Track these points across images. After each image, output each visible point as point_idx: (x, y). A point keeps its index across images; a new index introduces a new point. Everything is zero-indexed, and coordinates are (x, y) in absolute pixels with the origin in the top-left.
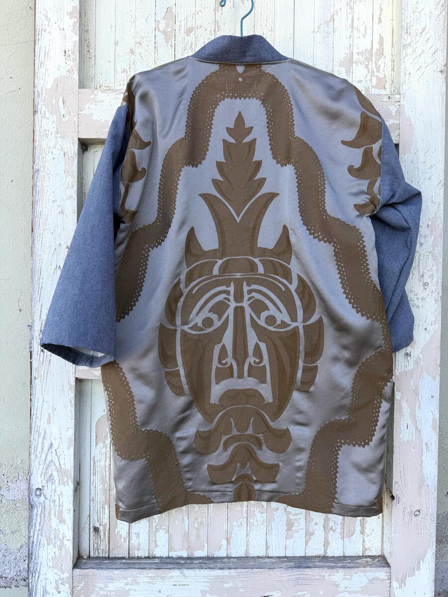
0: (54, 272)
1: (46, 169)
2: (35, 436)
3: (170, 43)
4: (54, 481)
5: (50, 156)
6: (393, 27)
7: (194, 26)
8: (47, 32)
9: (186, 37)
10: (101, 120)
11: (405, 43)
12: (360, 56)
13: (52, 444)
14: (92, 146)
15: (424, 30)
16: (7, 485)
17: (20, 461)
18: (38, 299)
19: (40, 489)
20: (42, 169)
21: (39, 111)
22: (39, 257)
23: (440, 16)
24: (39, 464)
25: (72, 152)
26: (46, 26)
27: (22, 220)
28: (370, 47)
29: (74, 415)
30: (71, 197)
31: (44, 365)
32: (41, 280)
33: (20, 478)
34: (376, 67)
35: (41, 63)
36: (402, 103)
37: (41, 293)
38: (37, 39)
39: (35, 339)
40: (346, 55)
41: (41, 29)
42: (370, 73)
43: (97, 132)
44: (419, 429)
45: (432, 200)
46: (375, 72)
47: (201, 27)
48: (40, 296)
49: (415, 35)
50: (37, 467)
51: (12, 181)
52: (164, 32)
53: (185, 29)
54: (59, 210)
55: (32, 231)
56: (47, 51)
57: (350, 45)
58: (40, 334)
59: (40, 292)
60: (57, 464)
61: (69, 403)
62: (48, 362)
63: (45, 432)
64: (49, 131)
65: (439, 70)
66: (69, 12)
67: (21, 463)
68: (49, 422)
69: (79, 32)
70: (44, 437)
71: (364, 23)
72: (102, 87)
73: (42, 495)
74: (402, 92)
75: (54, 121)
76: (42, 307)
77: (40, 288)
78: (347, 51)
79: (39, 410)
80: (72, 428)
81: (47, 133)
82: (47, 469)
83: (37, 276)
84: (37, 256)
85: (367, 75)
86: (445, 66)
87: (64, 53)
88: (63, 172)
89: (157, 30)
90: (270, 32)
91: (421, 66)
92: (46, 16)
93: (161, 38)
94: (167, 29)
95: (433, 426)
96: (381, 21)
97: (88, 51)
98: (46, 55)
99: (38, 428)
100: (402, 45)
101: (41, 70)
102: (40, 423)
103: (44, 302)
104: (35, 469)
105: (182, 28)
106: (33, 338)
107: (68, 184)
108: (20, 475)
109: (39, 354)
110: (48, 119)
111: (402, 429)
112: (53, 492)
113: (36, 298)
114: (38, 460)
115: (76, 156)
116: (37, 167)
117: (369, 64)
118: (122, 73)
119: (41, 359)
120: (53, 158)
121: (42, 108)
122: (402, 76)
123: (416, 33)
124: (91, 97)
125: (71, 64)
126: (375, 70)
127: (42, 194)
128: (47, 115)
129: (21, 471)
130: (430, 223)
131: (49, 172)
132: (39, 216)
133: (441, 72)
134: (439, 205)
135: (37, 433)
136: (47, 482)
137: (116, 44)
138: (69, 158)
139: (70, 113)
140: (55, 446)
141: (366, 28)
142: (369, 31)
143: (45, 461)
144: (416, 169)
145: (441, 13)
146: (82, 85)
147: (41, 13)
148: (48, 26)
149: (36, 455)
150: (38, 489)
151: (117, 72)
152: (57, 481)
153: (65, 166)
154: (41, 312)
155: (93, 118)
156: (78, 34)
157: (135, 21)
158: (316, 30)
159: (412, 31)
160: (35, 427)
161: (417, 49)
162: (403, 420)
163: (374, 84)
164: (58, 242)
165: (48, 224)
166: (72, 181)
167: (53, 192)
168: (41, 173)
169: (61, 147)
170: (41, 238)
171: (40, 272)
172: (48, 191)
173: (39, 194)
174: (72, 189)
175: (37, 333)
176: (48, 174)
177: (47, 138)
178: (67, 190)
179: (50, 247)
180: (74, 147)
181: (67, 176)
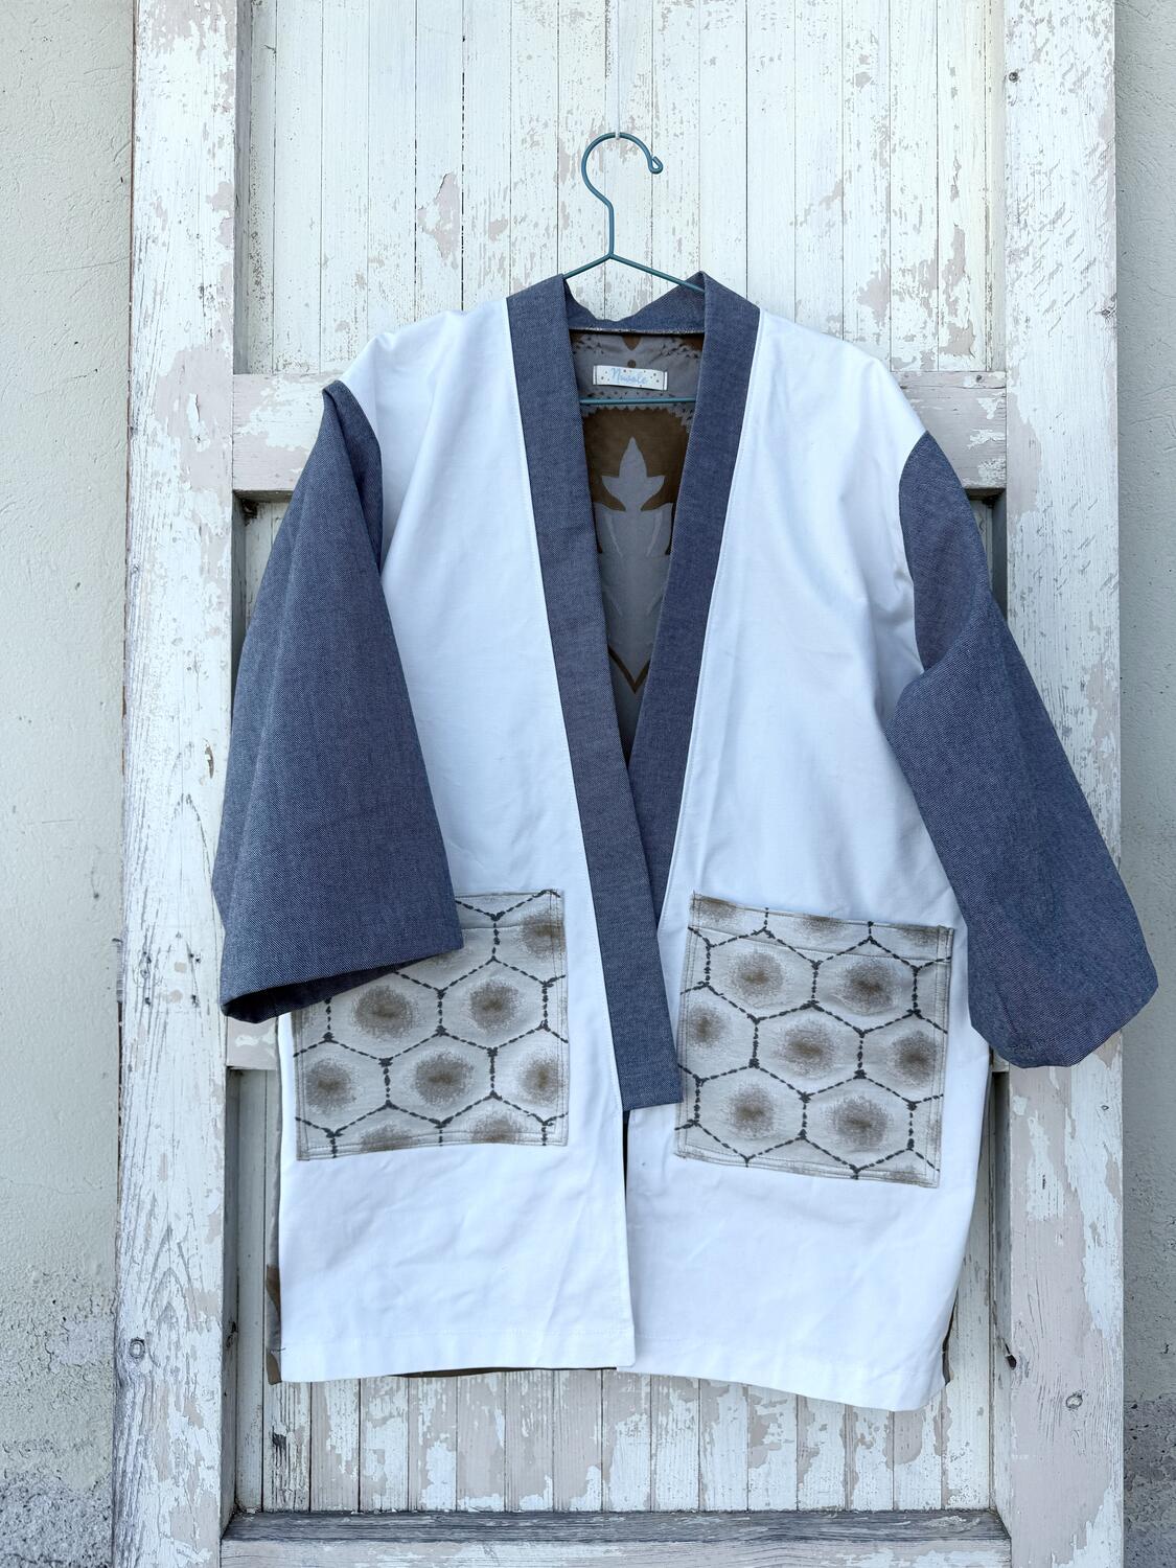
0: (175, 809)
1: (157, 566)
2: (128, 1208)
3: (450, 257)
4: (174, 1320)
5: (165, 536)
6: (987, 207)
7: (507, 217)
8: (160, 244)
9: (489, 243)
10: (287, 446)
11: (1014, 247)
12: (909, 278)
13: (169, 1231)
14: (268, 506)
15: (1059, 214)
16: (62, 1327)
17: (94, 1267)
18: (138, 877)
19: (142, 1341)
20: (147, 566)
21: (141, 428)
22: (141, 776)
23: (1099, 181)
24: (140, 1279)
25: (220, 523)
26: (158, 231)
27: (100, 678)
28: (931, 256)
29: (223, 1157)
30: (217, 631)
31: (151, 1036)
32: (145, 831)
33: (96, 1310)
34: (948, 305)
35: (147, 318)
36: (1009, 390)
37: (144, 861)
38: (137, 261)
39: (130, 972)
40: (873, 276)
41: (144, 237)
42: (934, 318)
43: (277, 476)
44: (1073, 1189)
45: (1091, 622)
46: (946, 314)
47: (523, 219)
49: (1037, 227)
50: (134, 1287)
51: (79, 585)
52: (437, 234)
53: (487, 224)
54: (189, 661)
55: (124, 713)
56: (159, 288)
57: (884, 251)
58: (141, 962)
59: (141, 859)
60: (183, 1280)
61: (212, 1130)
62: (162, 1029)
63: (154, 1199)
64: (164, 475)
65: (1098, 309)
66: (212, 195)
67: (98, 1273)
68: (163, 1175)
69: (235, 242)
70: (151, 1213)
71: (916, 198)
72: (290, 367)
73: (147, 1355)
74: (1009, 364)
75: (175, 451)
76: (146, 895)
77: (143, 849)
78: (877, 267)
79: (140, 1145)
80: (218, 1189)
81: (160, 479)
82: (157, 1291)
83: (135, 821)
84: (135, 772)
85: (925, 322)
86: (1113, 299)
87: (198, 293)
88: (197, 569)
89: (419, 229)
90: (690, 227)
91: (1054, 302)
92: (158, 208)
93: (428, 247)
94: (444, 224)
95: (1110, 1182)
96: (957, 192)
97: (257, 283)
98: (158, 298)
99: (138, 1190)
100: (1007, 253)
101: (146, 331)
102: (143, 1178)
103: (152, 883)
104: (128, 1291)
105: (480, 223)
106: (125, 971)
107: (210, 601)
108: (95, 1303)
109: (139, 1010)
110: (162, 447)
111: (1032, 1188)
112: (173, 1348)
113: (132, 874)
114: (137, 1268)
115: (227, 534)
116: (135, 562)
117: (930, 296)
118: (336, 331)
119: (145, 1022)
120: (174, 540)
121: (146, 420)
122: (1010, 327)
123: (1041, 222)
124: (264, 393)
125: (217, 316)
126: (946, 310)
127: (148, 624)
128: (159, 438)
129: (98, 1292)
130: (1087, 678)
131: (163, 573)
132: (140, 675)
133: (1105, 313)
134: (1109, 633)
135: (135, 1203)
136: (159, 1323)
137: (323, 263)
138: (211, 538)
139: (214, 431)
140: (177, 1236)
141: (921, 212)
142: (929, 218)
143: (154, 1270)
144: (1050, 549)
145: (1100, 173)
146: (242, 364)
147: (145, 200)
148: (163, 229)
149: (132, 1257)
150: (136, 1341)
151: (325, 329)
152: (182, 1322)
153: (202, 558)
154: (144, 907)
155: (268, 442)
156: (232, 246)
157: (367, 210)
158: (801, 219)
159: (1031, 218)
160: (129, 1189)
161: (1044, 262)
162: (1033, 1166)
163: (944, 343)
164: (186, 740)
165: (161, 697)
166: (219, 592)
167: (175, 620)
168: (145, 575)
169: (193, 511)
170: (145, 729)
171: (144, 811)
172: (161, 618)
173: (139, 624)
174: (219, 613)
175: (133, 960)
176: (162, 577)
177: (158, 492)
178: (207, 615)
179: (167, 750)
180: (223, 513)
181: (205, 582)
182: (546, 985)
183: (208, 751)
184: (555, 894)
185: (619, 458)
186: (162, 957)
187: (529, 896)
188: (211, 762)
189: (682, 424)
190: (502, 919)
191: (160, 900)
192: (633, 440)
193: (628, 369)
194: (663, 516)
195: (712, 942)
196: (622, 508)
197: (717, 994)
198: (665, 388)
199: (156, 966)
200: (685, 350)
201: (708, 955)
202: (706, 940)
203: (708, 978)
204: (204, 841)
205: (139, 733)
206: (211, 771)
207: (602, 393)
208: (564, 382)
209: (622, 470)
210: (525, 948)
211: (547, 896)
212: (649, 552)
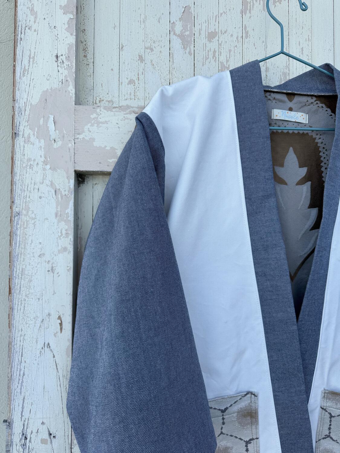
0: (41, 352)
1: (30, 212)
3: (188, 49)
5: (35, 195)
7: (217, 30)
8: (33, 30)
9: (208, 43)
10: (106, 146)
14: (91, 177)
18: (19, 391)
20: (24, 212)
21: (21, 133)
22: (20, 333)
25: (67, 189)
26: (32, 23)
30: (65, 249)
32: (23, 364)
35: (25, 71)
37: (22, 382)
38: (19, 39)
39: (14, 446)
41: (24, 26)
43: (100, 163)
47: (225, 32)
48: (22, 386)
52: (181, 36)
53: (207, 34)
54: (49, 267)
55: (10, 293)
56: (32, 55)
58: (21, 440)
59: (21, 380)
64: (34, 160)
66: (63, 5)
69: (76, 32)
72: (103, 102)
75: (41, 147)
76: (24, 401)
77: (22, 374)
81: (32, 163)
83: (17, 359)
84: (17, 330)
87: (55, 59)
88: (54, 216)
89: (172, 33)
90: (307, 42)
92: (32, 10)
93: (177, 43)
94: (184, 32)
97: (85, 56)
98: (31, 60)
101: (24, 79)
103: (27, 394)
105: (203, 32)
106: (11, 445)
107: (61, 232)
110: (33, 144)
113: (15, 390)
115: (71, 195)
116: (17, 210)
118: (128, 84)
120: (40, 197)
121: (24, 128)
124: (92, 116)
125: (66, 73)
127: (25, 245)
128: (32, 139)
131: (34, 217)
132: (20, 276)
137: (121, 48)
138: (62, 197)
139: (63, 137)
146: (78, 101)
147: (24, 5)
148: (35, 22)
151: (122, 83)
153: (57, 208)
154: (23, 408)
155: (95, 144)
156: (74, 34)
157: (144, 22)
164: (47, 312)
165: (32, 287)
166: (67, 227)
167: (40, 243)
168: (23, 218)
169: (52, 182)
170: (23, 305)
171: (22, 353)
172: (32, 242)
173: (19, 246)
174: (66, 239)
175: (17, 438)
176: (33, 219)
177: (31, 170)
178: (59, 241)
179: (36, 318)
180: (69, 182)
181: (59, 222)
182: (248, 443)
183: (59, 318)
184: (254, 395)
185: (284, 157)
186: (33, 436)
187: (241, 397)
188: (61, 324)
189: (316, 141)
190: (227, 411)
191: (32, 404)
192: (291, 148)
193: (289, 112)
194: (307, 188)
195: (333, 415)
196: (286, 184)
197: (334, 441)
198: (307, 123)
199: (30, 441)
200: (317, 103)
201: (331, 421)
202: (330, 414)
203: (330, 433)
204: (57, 369)
205: (19, 308)
206: (61, 329)
207: (276, 124)
208: (262, 117)
209: (286, 164)
210: (237, 424)
211: (249, 395)
212: (300, 207)
